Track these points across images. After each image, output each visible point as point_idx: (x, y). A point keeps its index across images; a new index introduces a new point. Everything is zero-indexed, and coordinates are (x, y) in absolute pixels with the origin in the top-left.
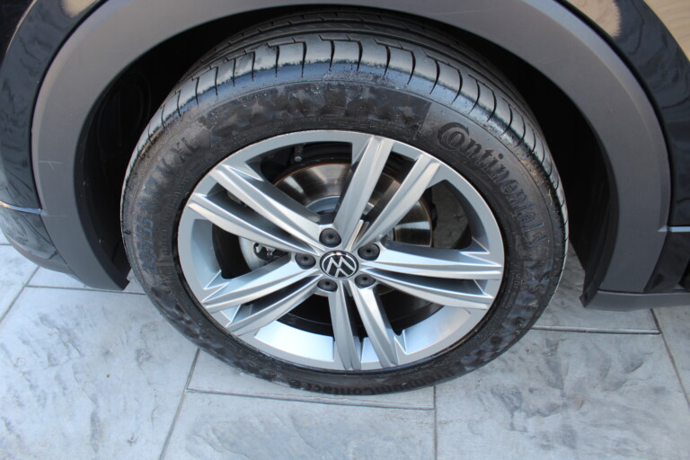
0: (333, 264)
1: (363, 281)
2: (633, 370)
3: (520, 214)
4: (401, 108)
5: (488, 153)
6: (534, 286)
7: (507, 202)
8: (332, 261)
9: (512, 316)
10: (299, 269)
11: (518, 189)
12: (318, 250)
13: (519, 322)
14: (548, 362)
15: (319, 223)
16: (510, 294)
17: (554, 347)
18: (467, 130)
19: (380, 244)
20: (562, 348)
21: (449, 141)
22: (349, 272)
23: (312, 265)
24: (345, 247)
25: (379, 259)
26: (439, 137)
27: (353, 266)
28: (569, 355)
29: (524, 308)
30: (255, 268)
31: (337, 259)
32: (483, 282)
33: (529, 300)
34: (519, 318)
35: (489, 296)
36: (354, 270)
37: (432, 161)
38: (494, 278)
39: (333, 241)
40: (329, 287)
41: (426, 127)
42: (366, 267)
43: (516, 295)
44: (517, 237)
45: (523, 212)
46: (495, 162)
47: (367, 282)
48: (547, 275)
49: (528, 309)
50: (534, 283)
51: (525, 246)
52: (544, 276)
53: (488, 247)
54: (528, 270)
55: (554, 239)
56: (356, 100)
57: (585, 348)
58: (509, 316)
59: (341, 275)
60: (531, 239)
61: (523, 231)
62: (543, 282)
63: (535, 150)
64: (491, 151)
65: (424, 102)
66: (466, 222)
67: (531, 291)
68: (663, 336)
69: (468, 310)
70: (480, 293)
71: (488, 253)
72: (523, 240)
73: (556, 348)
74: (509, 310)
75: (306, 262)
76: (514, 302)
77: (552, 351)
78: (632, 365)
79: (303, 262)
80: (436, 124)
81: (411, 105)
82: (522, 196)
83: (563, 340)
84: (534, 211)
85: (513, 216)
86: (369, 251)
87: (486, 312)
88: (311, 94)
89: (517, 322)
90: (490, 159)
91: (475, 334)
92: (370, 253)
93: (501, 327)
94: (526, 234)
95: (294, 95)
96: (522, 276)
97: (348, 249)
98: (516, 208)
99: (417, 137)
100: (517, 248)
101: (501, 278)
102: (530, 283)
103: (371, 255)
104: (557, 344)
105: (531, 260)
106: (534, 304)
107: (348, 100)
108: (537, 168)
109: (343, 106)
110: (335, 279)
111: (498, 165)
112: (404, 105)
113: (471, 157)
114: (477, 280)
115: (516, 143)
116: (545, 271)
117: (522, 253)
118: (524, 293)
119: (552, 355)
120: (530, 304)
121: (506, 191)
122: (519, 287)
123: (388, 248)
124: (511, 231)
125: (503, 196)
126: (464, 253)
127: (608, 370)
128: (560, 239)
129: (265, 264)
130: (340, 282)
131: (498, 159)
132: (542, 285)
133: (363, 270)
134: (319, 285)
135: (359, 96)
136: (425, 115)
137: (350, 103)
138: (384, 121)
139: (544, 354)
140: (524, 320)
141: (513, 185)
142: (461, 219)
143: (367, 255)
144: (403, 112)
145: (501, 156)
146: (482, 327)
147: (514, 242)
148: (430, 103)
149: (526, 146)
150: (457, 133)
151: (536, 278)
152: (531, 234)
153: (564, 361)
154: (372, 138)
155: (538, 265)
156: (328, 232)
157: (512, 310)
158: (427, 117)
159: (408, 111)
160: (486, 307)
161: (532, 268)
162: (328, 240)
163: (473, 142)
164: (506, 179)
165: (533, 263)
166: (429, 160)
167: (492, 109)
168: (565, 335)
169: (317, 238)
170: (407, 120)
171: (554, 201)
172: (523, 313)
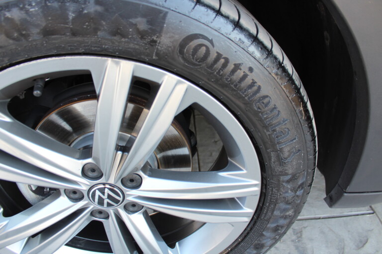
0: (99, 196)
1: (132, 208)
2: (363, 246)
3: (274, 131)
4: (133, 21)
5: (237, 67)
6: (290, 198)
7: (261, 120)
8: (98, 193)
9: (272, 225)
10: (70, 203)
11: (271, 106)
12: (84, 184)
13: (278, 230)
14: (297, 248)
15: (79, 159)
16: (268, 207)
17: (299, 235)
18: (211, 42)
19: (141, 173)
20: (306, 234)
21: (193, 55)
22: (117, 201)
23: (81, 198)
24: (108, 179)
25: (142, 188)
26: (181, 52)
27: (120, 196)
28: (311, 240)
29: (282, 217)
30: (35, 204)
31: (102, 191)
32: (242, 199)
33: (286, 210)
34: (278, 226)
35: (249, 210)
36: (121, 199)
37: (178, 83)
38: (252, 194)
39: (95, 174)
40: (102, 216)
41: (166, 41)
42: (132, 195)
43: (274, 208)
44: (272, 154)
45: (277, 129)
46: (245, 76)
47: (135, 209)
48: (301, 186)
49: (285, 217)
50: (290, 195)
51: (281, 161)
52: (299, 187)
53: (244, 167)
54: (284, 184)
55: (307, 152)
56: (80, 14)
57: (322, 232)
58: (268, 226)
59: (109, 205)
60: (286, 154)
61: (278, 147)
62: (298, 193)
63: (284, 62)
64: (240, 64)
65: (160, 12)
66: (222, 144)
67: (288, 203)
68: (376, 215)
69: (232, 224)
70: (241, 208)
71: (245, 172)
72: (278, 156)
73: (301, 235)
74: (268, 221)
75: (75, 196)
76: (272, 213)
77: (298, 237)
78: (361, 241)
79: (72, 196)
80: (177, 37)
81: (144, 16)
82: (276, 112)
83: (305, 228)
84: (287, 126)
85: (268, 133)
86: (132, 181)
87: (248, 223)
88: (27, 12)
89: (276, 229)
90: (240, 74)
91: (239, 243)
92: (134, 182)
93: (263, 235)
94: (281, 150)
95: (8, 15)
96: (278, 190)
97: (112, 181)
98: (270, 125)
99: (157, 55)
100: (273, 165)
101: (259, 193)
102: (287, 195)
103: (134, 184)
104: (301, 232)
105: (286, 174)
106: (290, 213)
107: (71, 16)
108: (288, 80)
109: (67, 23)
110: (104, 208)
111: (248, 81)
112: (136, 17)
113: (219, 72)
114: (237, 198)
115: (265, 56)
116: (300, 183)
117: (278, 169)
118: (282, 205)
119: (299, 241)
120: (287, 214)
121: (259, 108)
122: (277, 200)
123: (150, 176)
124: (266, 149)
125: (256, 114)
126: (222, 174)
127: (344, 248)
128: (312, 152)
129: (43, 199)
130: (111, 211)
131: (248, 73)
132: (297, 196)
133: (130, 199)
134: (92, 214)
135: (83, 9)
136: (162, 27)
137: (74, 19)
138: (116, 38)
139: (293, 241)
140: (282, 227)
141: (266, 101)
142: (218, 143)
143: (130, 184)
144: (136, 25)
145: (251, 69)
146: (245, 236)
147: (270, 159)
148: (167, 13)
149: (276, 58)
150: (201, 45)
151: (292, 190)
152: (286, 150)
153: (309, 246)
154: (110, 61)
155: (294, 178)
156: (89, 166)
157: (271, 220)
158: (165, 29)
159: (142, 23)
160: (247, 220)
161: (288, 182)
162: (90, 174)
163: (219, 56)
164: (258, 95)
165: (288, 177)
166: (175, 82)
167: (237, 18)
168: (306, 223)
169: (80, 173)
170: (142, 35)
171: (306, 114)
172: (282, 222)
